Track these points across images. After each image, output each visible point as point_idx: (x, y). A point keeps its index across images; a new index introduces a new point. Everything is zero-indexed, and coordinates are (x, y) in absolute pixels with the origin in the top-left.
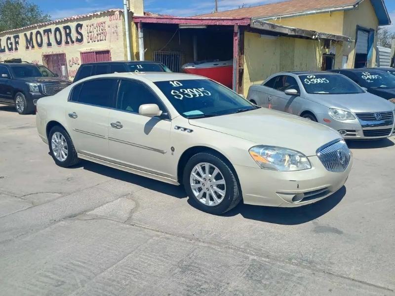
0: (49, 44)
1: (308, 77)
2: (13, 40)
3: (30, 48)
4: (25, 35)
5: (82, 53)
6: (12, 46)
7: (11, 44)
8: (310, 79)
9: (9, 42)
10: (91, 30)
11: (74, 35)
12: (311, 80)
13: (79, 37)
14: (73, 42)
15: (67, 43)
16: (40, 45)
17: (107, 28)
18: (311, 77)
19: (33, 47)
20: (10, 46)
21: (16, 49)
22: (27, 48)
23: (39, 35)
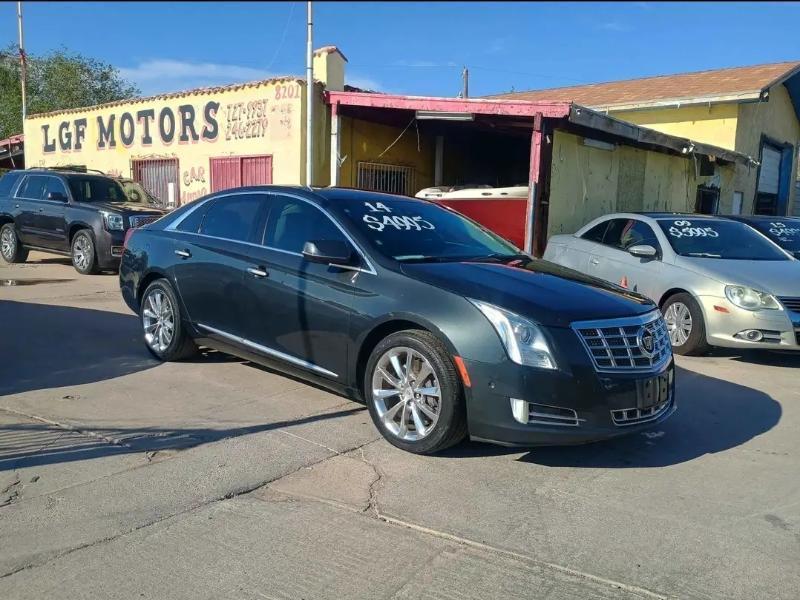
0: (147, 140)
1: (676, 223)
2: (72, 129)
3: (107, 145)
4: (100, 119)
5: (212, 161)
6: (69, 141)
7: (69, 135)
8: (680, 228)
9: (64, 131)
10: (237, 115)
11: (200, 124)
12: (684, 230)
13: (210, 129)
14: (196, 137)
15: (184, 138)
16: (128, 141)
17: (268, 112)
18: (682, 223)
19: (113, 144)
20: (65, 140)
21: (78, 146)
22: (101, 144)
23: (127, 121)
